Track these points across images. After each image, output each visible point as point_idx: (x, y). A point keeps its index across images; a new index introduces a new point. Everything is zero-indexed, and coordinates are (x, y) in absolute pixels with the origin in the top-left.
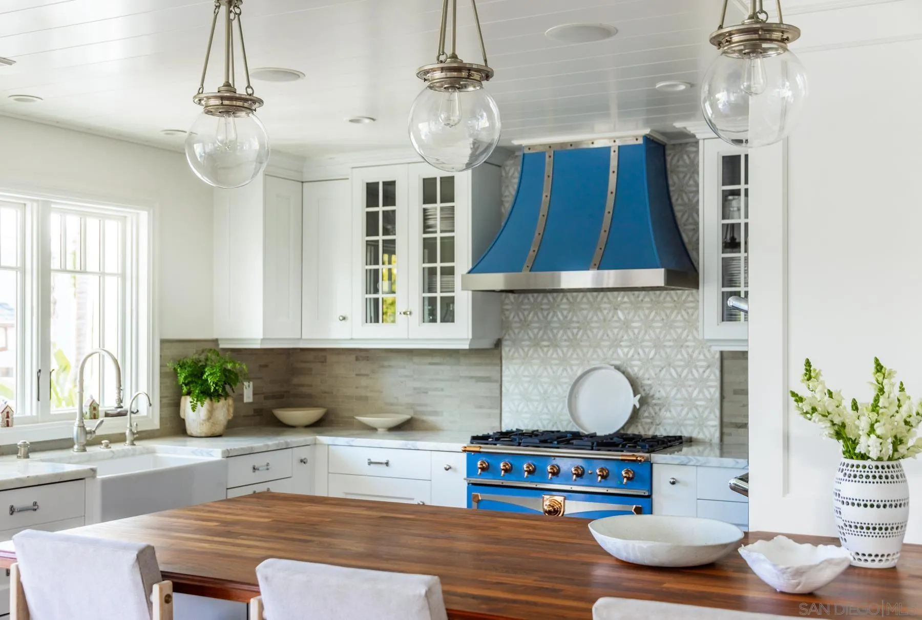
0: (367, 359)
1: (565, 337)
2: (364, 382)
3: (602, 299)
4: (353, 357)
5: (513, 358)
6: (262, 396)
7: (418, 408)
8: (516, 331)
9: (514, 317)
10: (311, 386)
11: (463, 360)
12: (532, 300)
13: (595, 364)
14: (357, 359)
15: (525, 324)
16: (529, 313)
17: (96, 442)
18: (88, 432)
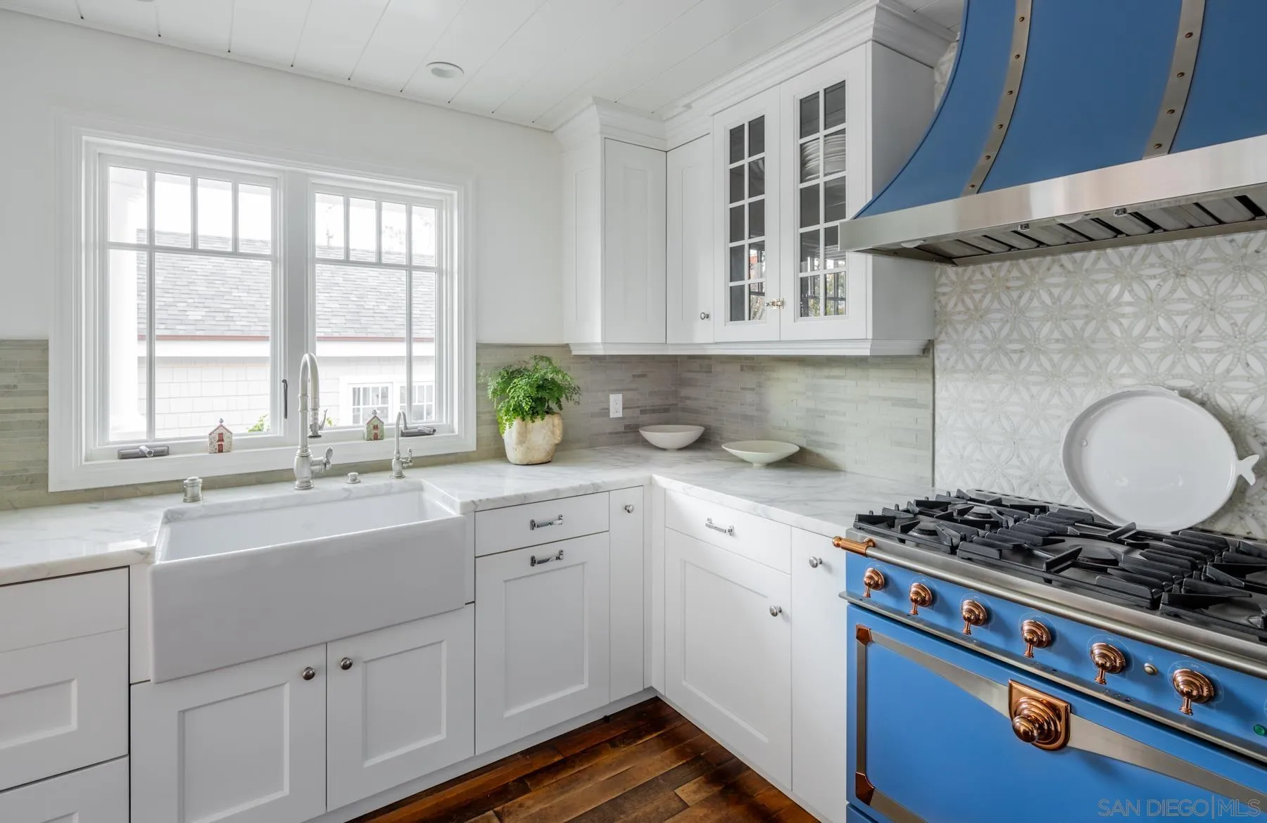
0: (752, 368)
1: (1056, 335)
2: (749, 397)
3: (1144, 258)
4: (738, 367)
5: (953, 370)
6: (638, 410)
7: (814, 437)
8: (960, 327)
9: (956, 305)
10: (696, 399)
11: (873, 373)
12: (988, 273)
13: (1129, 383)
14: (742, 369)
15: (978, 315)
16: (984, 297)
18: (313, 464)
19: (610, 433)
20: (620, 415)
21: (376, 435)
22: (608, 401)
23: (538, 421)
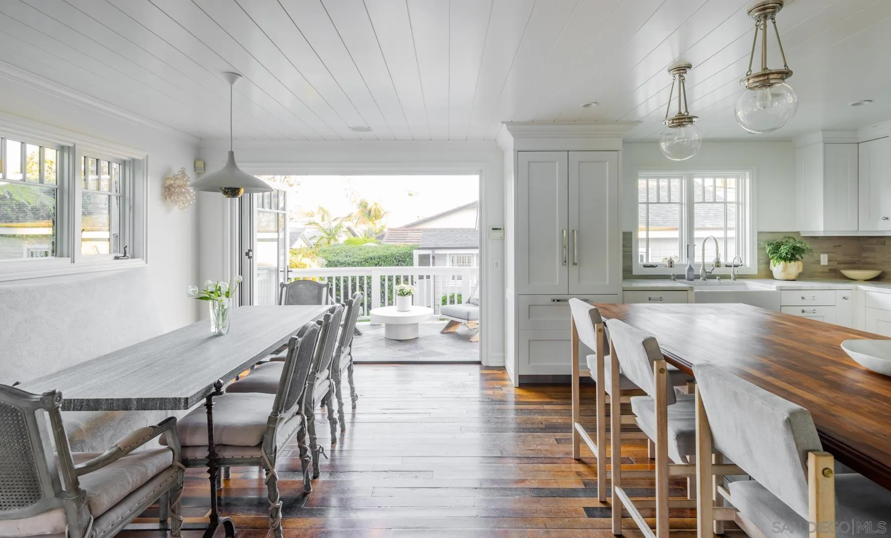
6: (837, 262)
10: (873, 258)
17: (714, 277)
18: (707, 272)
19: (821, 272)
20: (826, 264)
21: (718, 265)
22: (820, 256)
23: (793, 263)
